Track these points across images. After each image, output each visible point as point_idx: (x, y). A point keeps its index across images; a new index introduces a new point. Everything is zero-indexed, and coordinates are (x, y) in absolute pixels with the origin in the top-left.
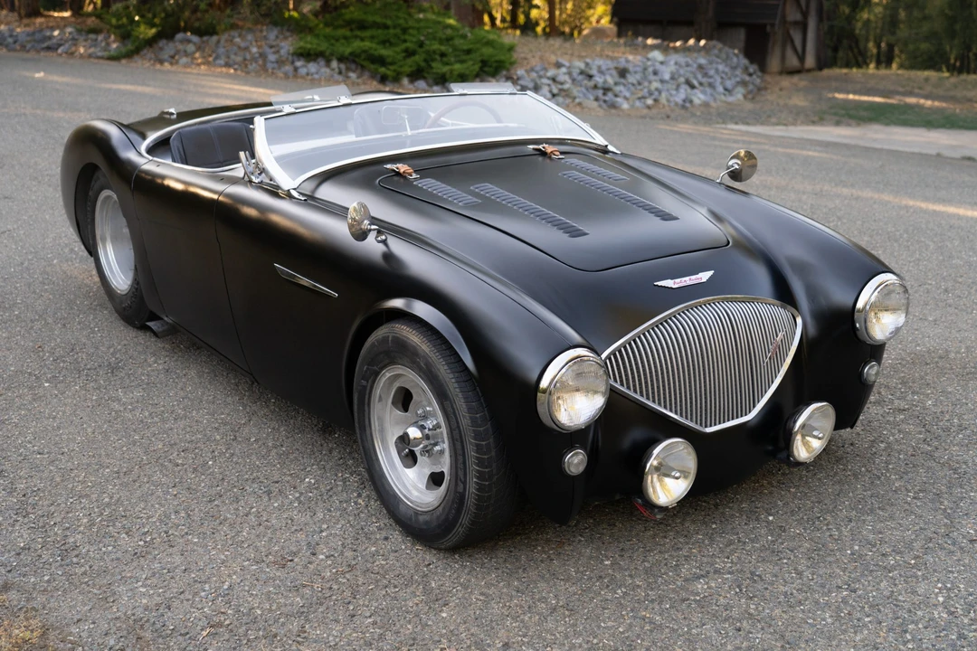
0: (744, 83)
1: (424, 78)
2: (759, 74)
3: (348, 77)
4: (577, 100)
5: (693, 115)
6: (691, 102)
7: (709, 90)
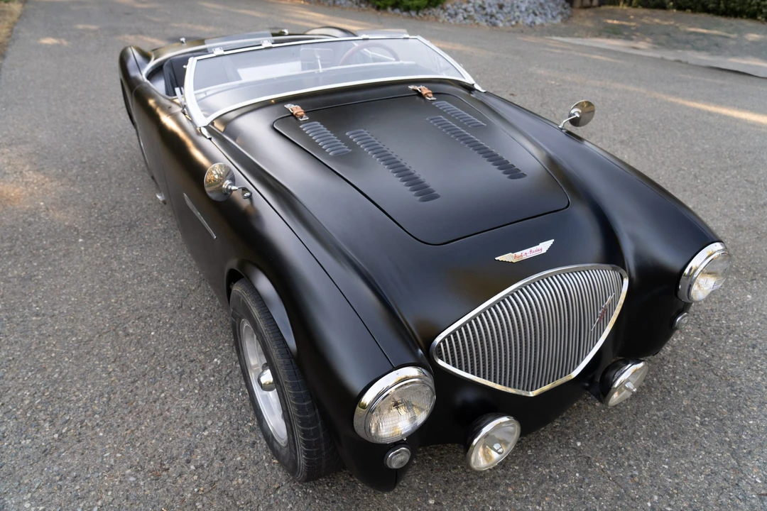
0: (561, 13)
1: (399, 8)
2: (570, 8)
3: (360, 6)
4: (477, 22)
5: (535, 31)
6: (534, 23)
7: (544, 17)
